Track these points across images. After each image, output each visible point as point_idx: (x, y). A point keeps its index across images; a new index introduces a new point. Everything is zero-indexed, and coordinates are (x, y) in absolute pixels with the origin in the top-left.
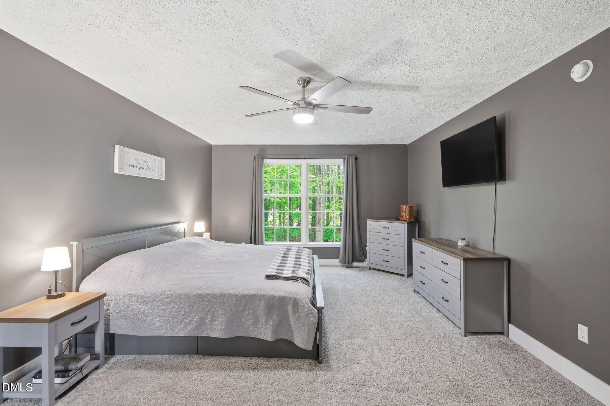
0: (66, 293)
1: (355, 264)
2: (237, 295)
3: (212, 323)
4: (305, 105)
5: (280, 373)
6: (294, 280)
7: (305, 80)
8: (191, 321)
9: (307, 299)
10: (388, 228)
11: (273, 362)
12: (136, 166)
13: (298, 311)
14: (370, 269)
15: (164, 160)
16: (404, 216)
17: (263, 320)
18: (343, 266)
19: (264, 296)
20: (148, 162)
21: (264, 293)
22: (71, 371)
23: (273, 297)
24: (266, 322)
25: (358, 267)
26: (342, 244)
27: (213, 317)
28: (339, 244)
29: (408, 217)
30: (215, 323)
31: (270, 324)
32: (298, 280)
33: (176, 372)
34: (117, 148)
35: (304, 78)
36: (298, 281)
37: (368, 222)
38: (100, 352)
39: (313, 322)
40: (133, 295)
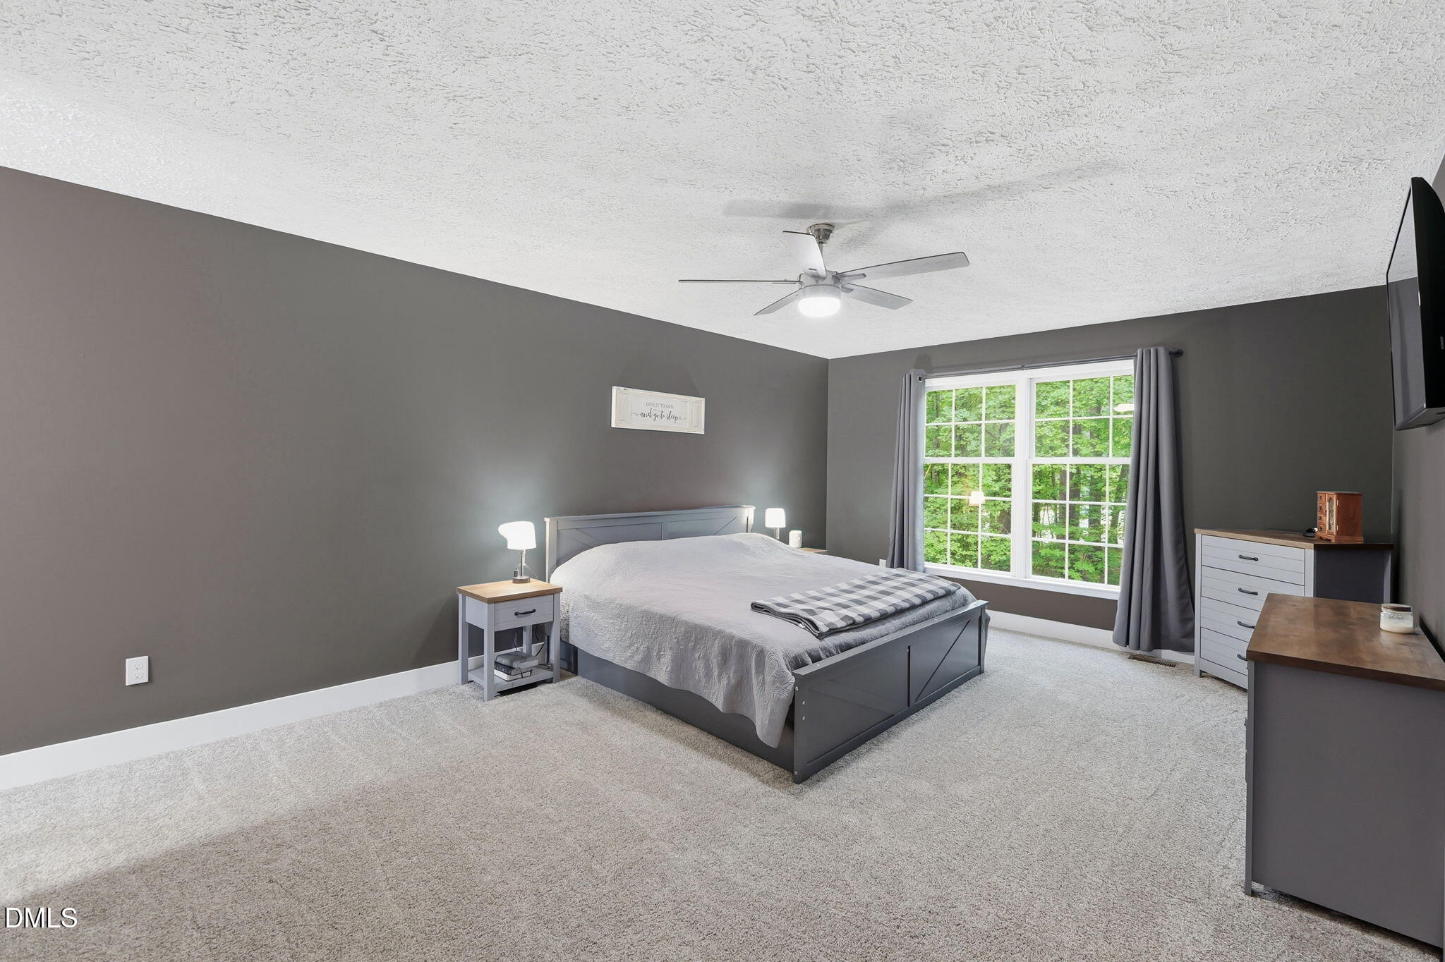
0: (531, 579)
1: (1167, 654)
2: (687, 623)
3: (659, 658)
4: (813, 282)
5: (725, 767)
6: (794, 622)
7: (819, 230)
8: (638, 649)
9: (781, 655)
10: (1256, 559)
11: (737, 754)
12: (649, 415)
13: (764, 674)
14: (1203, 674)
15: (703, 400)
16: (1325, 525)
17: (716, 673)
18: (1121, 653)
19: (719, 632)
20: (672, 407)
21: (721, 628)
22: (514, 669)
23: (732, 637)
24: (720, 675)
25: (1172, 665)
26: (1122, 591)
27: (660, 651)
28: (1112, 591)
29: (1334, 530)
30: (662, 660)
31: (725, 682)
32: (800, 623)
33: (612, 715)
34: (614, 389)
35: (817, 227)
36: (800, 625)
37: (1198, 537)
38: (554, 663)
39: (782, 697)
40: (587, 597)
